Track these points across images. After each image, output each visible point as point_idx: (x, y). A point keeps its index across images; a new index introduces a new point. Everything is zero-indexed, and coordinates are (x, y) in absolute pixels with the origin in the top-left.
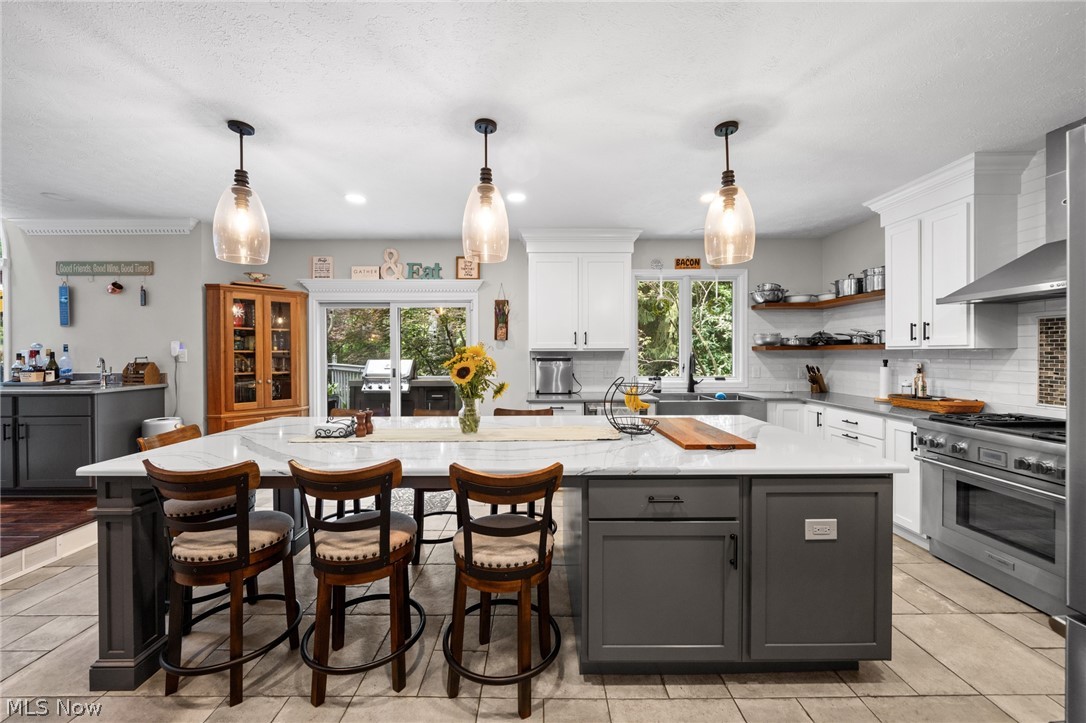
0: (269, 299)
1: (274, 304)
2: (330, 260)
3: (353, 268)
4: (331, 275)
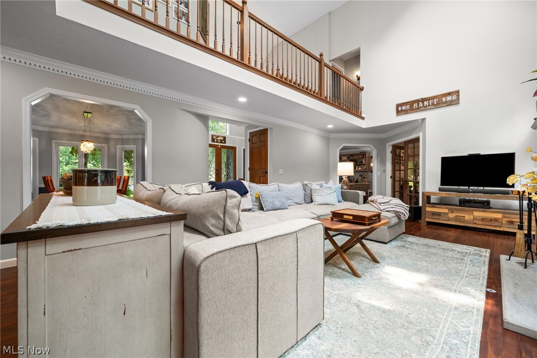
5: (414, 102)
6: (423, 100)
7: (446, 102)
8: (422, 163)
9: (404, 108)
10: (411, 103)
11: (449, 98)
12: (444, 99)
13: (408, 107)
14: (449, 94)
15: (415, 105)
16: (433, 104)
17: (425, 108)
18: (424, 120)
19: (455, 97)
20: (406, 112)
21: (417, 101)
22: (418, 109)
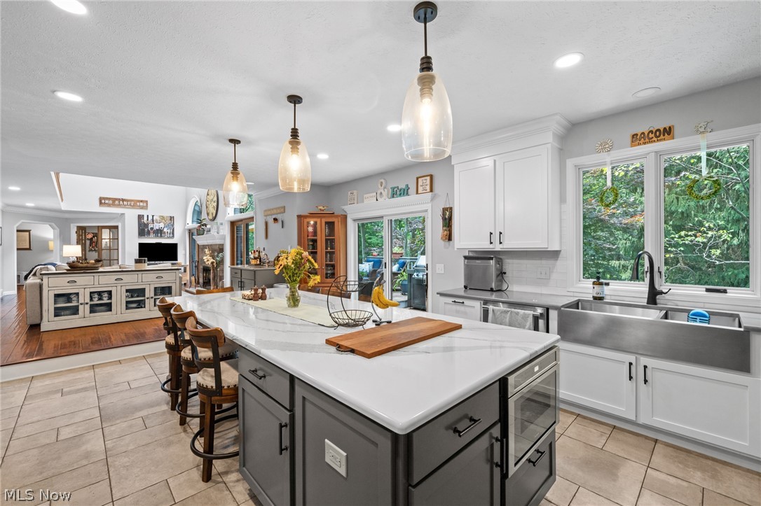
0: (324, 220)
1: (326, 223)
2: (355, 192)
3: (365, 196)
4: (356, 202)
5: (116, 199)
6: (123, 200)
7: (139, 206)
8: (122, 249)
9: (107, 202)
10: (114, 200)
11: (141, 204)
12: (138, 204)
13: (111, 202)
14: (142, 201)
15: (117, 202)
16: (130, 205)
17: (125, 206)
18: (123, 214)
19: (145, 204)
20: (109, 205)
21: (119, 200)
22: (119, 206)
